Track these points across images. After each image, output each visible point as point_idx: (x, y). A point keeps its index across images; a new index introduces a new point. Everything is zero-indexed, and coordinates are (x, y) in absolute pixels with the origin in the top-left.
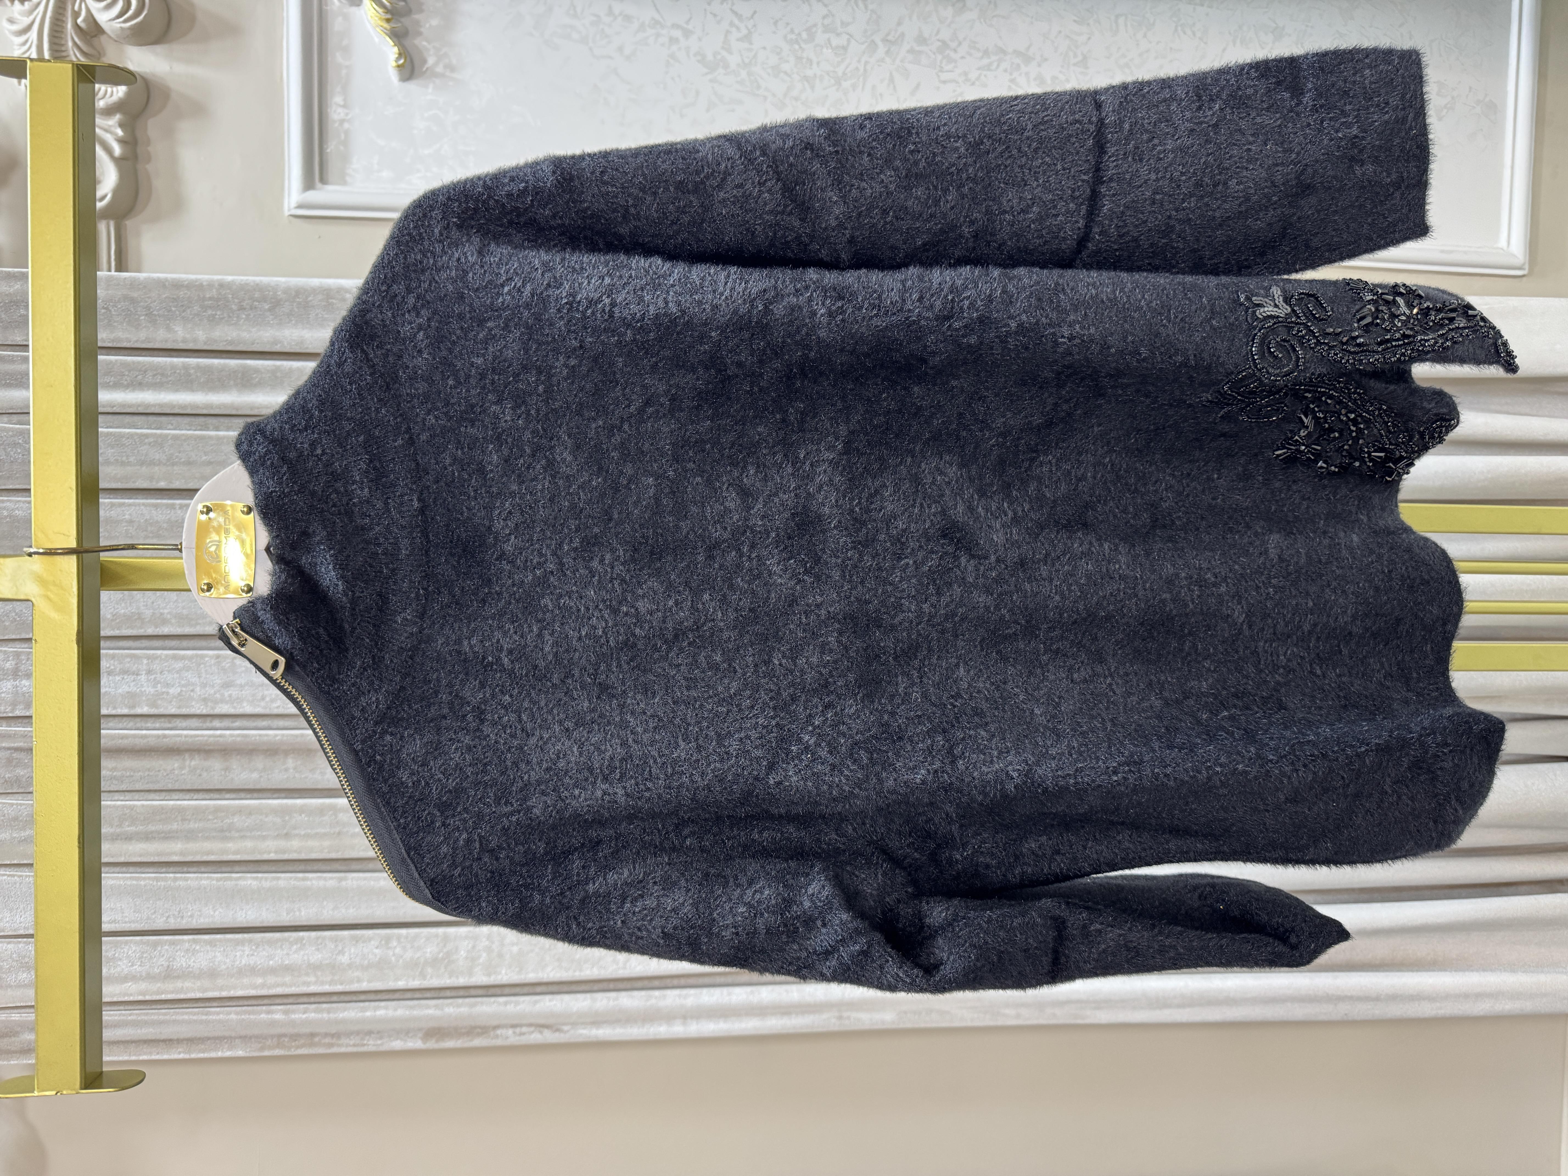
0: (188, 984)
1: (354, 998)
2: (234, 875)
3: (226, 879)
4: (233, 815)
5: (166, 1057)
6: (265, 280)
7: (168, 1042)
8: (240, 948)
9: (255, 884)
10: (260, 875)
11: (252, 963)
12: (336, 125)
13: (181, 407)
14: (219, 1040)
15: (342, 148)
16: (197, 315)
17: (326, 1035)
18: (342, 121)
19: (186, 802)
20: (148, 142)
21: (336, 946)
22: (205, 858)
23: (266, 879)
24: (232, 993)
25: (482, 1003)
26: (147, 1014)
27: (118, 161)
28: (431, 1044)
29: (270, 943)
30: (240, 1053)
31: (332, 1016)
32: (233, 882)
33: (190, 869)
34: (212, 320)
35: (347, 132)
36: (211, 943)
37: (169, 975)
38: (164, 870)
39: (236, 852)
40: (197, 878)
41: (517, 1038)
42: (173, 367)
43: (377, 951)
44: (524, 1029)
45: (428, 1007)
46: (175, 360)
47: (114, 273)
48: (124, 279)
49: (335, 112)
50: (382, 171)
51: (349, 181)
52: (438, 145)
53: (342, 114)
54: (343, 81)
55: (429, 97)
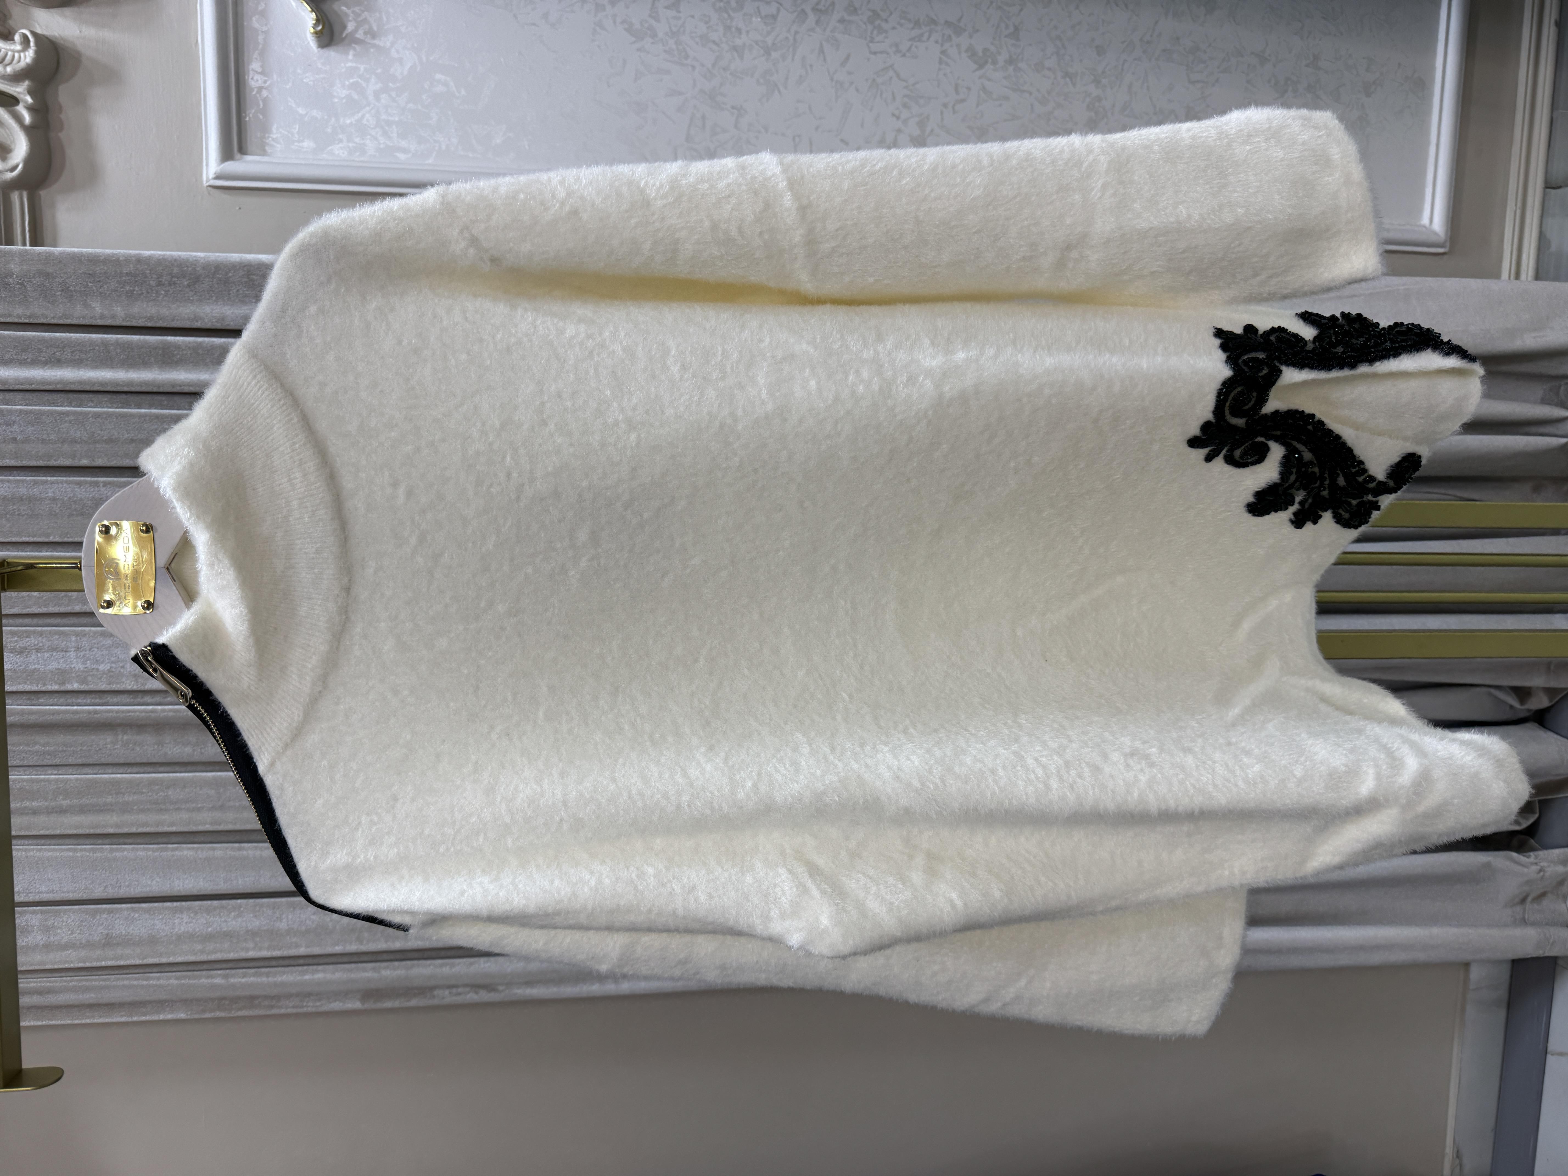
0: (128, 951)
2: (170, 846)
3: (163, 850)
4: (168, 788)
5: (107, 1020)
6: (183, 254)
7: (111, 1006)
8: (177, 916)
9: (190, 853)
10: (195, 846)
11: (191, 930)
12: (254, 93)
13: (101, 384)
14: (161, 1004)
15: (261, 117)
16: (115, 291)
17: (266, 997)
18: (260, 89)
19: (119, 776)
20: (60, 109)
22: (141, 830)
23: (202, 849)
24: (172, 959)
25: (419, 966)
26: (87, 980)
27: (29, 130)
28: (370, 1005)
29: (208, 910)
30: (182, 1016)
31: (270, 979)
32: (169, 853)
33: (126, 841)
34: (130, 295)
35: (265, 100)
36: (148, 911)
37: (109, 942)
38: (100, 841)
39: (172, 824)
40: (131, 850)
41: (454, 998)
42: (92, 343)
44: (460, 990)
45: (366, 970)
46: (94, 336)
47: (28, 247)
48: (40, 253)
49: (252, 79)
50: (302, 141)
51: (269, 151)
52: (360, 115)
53: (260, 82)
54: (260, 46)
55: (349, 64)
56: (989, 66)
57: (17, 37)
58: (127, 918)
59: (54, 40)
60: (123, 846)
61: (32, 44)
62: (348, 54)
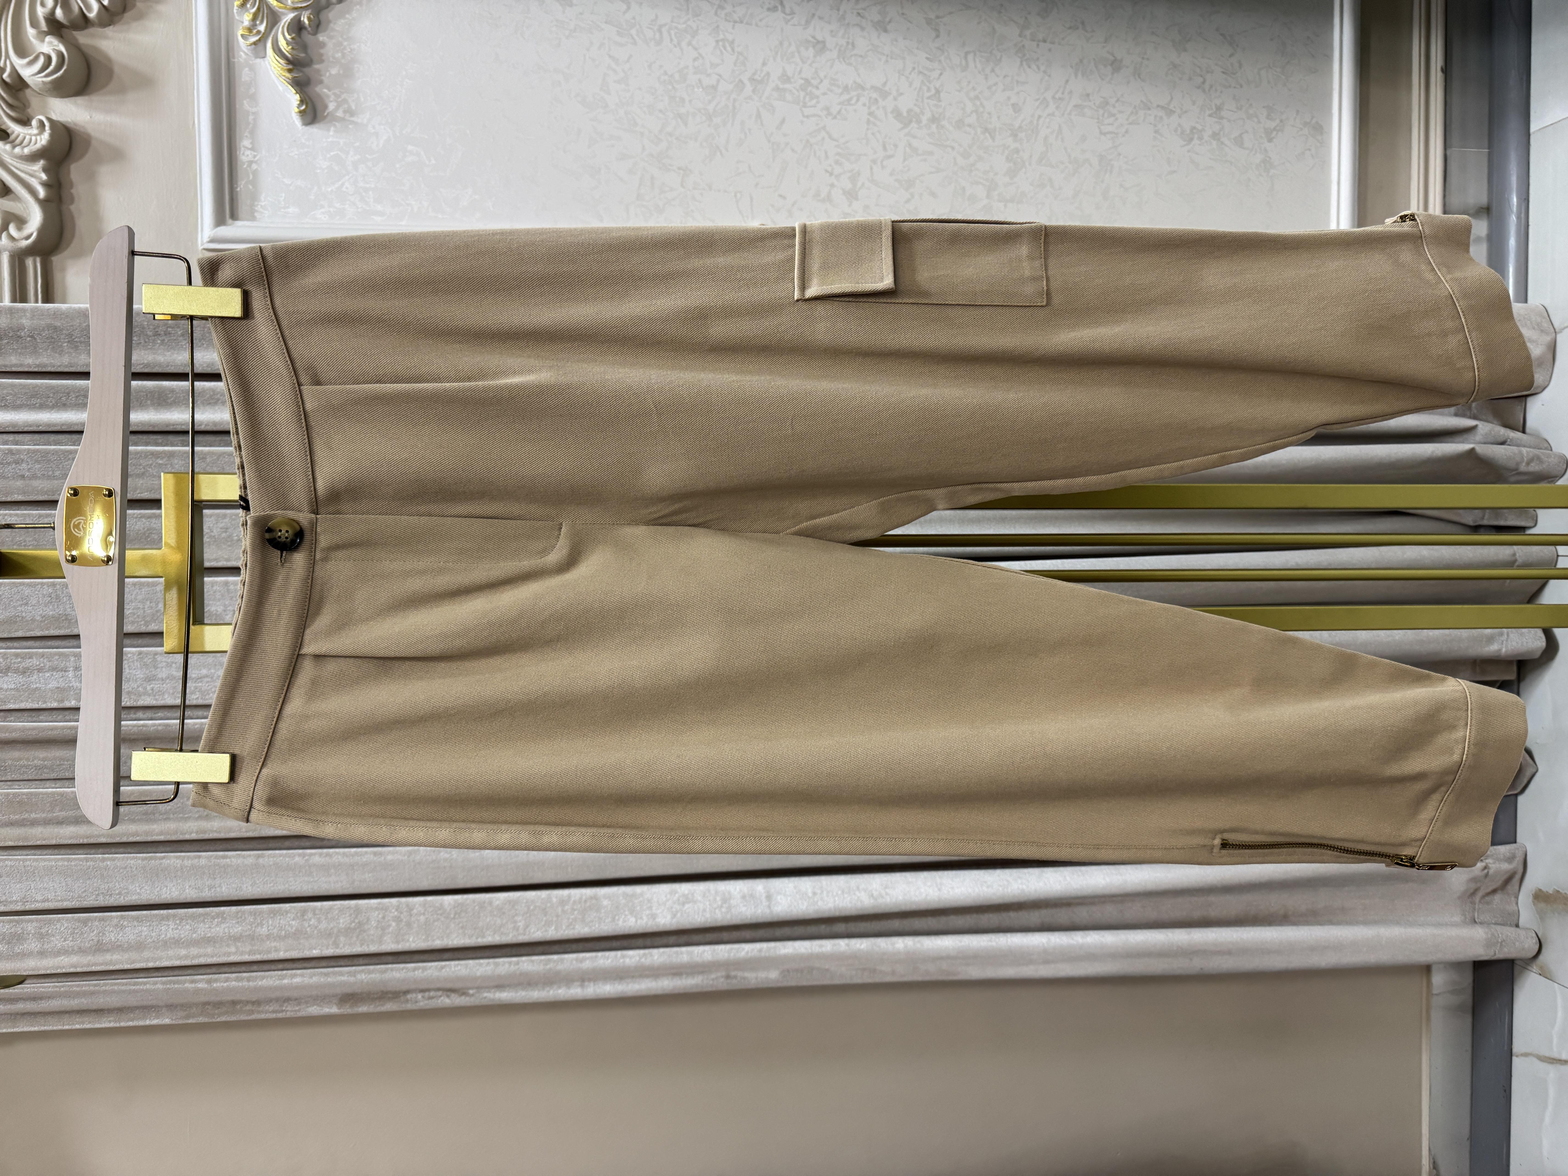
0: (115, 957)
1: (273, 967)
3: (151, 858)
5: (97, 1026)
7: (99, 1012)
8: (164, 923)
9: (179, 862)
11: (176, 936)
12: (245, 166)
14: (146, 1009)
15: (251, 187)
17: (248, 1002)
18: (251, 163)
20: (71, 185)
21: (255, 919)
22: (131, 839)
23: (188, 857)
24: (158, 964)
25: (392, 970)
26: (78, 986)
27: (43, 203)
28: (347, 1010)
29: (193, 917)
30: (167, 1021)
31: (251, 984)
32: (158, 862)
33: (117, 850)
35: (255, 173)
36: (137, 919)
37: (99, 948)
38: (93, 851)
39: (161, 833)
40: (123, 859)
41: (426, 1002)
43: (294, 923)
44: (432, 994)
45: (341, 974)
47: (40, 304)
48: (49, 309)
49: (243, 154)
50: (288, 207)
51: (258, 217)
52: (340, 183)
53: (250, 156)
54: (251, 126)
55: (330, 139)
56: (914, 125)
57: (34, 123)
58: (117, 925)
59: (68, 125)
60: (115, 855)
61: (47, 128)
62: (329, 130)
